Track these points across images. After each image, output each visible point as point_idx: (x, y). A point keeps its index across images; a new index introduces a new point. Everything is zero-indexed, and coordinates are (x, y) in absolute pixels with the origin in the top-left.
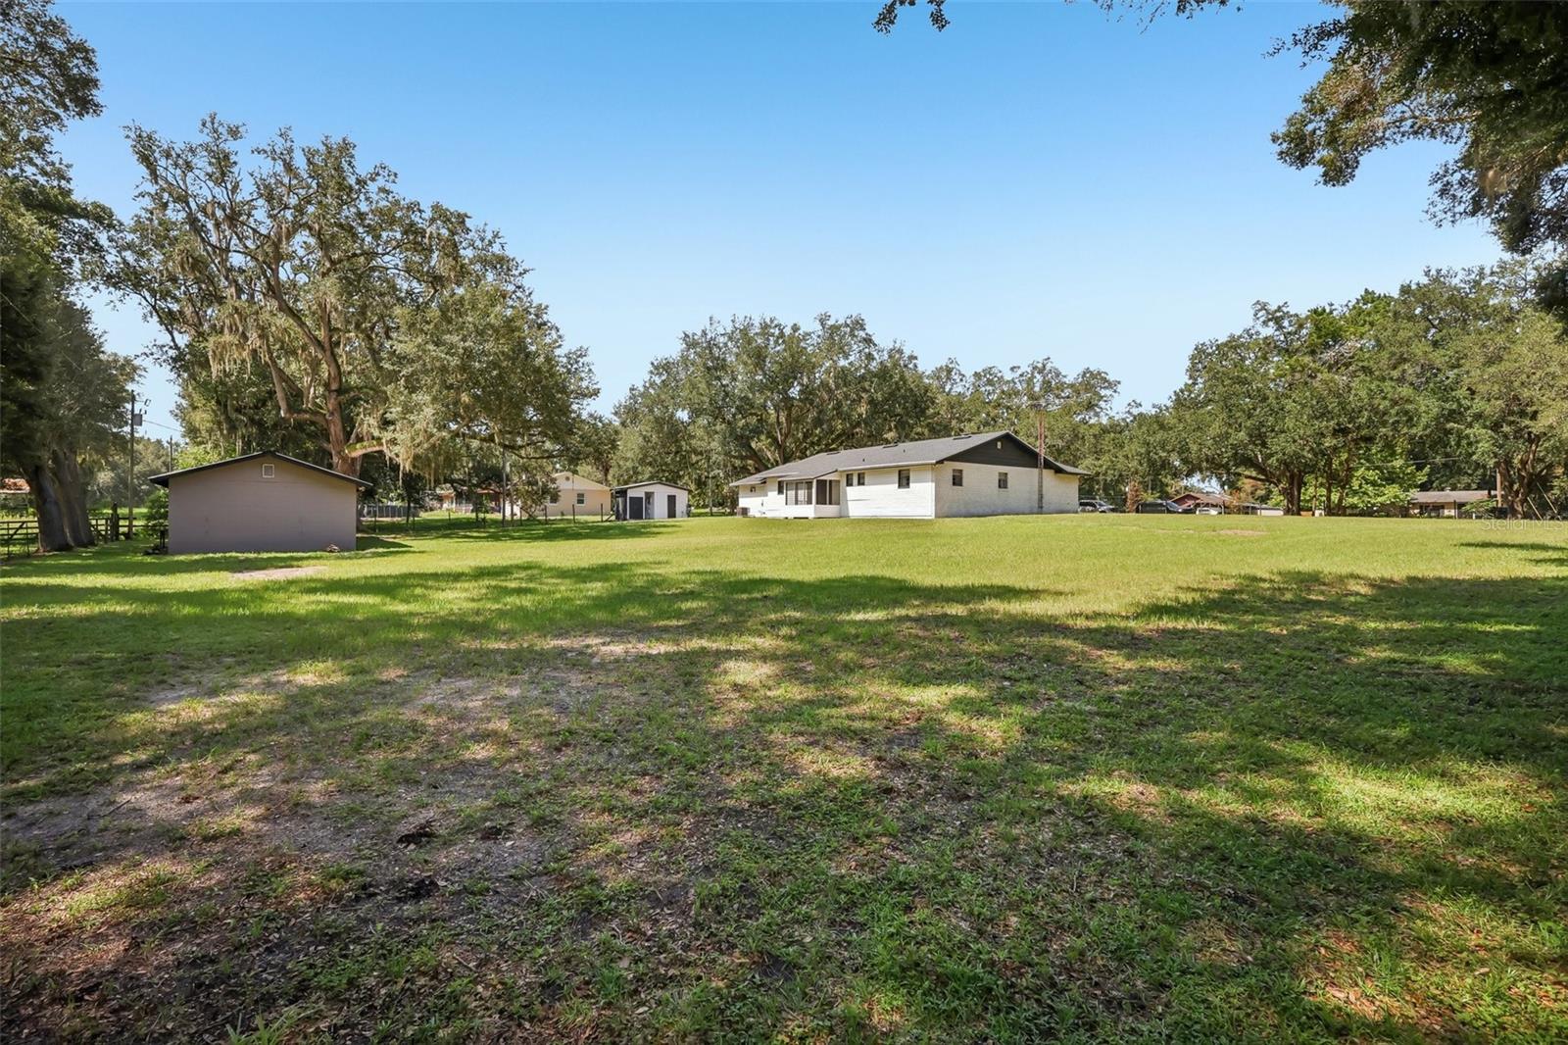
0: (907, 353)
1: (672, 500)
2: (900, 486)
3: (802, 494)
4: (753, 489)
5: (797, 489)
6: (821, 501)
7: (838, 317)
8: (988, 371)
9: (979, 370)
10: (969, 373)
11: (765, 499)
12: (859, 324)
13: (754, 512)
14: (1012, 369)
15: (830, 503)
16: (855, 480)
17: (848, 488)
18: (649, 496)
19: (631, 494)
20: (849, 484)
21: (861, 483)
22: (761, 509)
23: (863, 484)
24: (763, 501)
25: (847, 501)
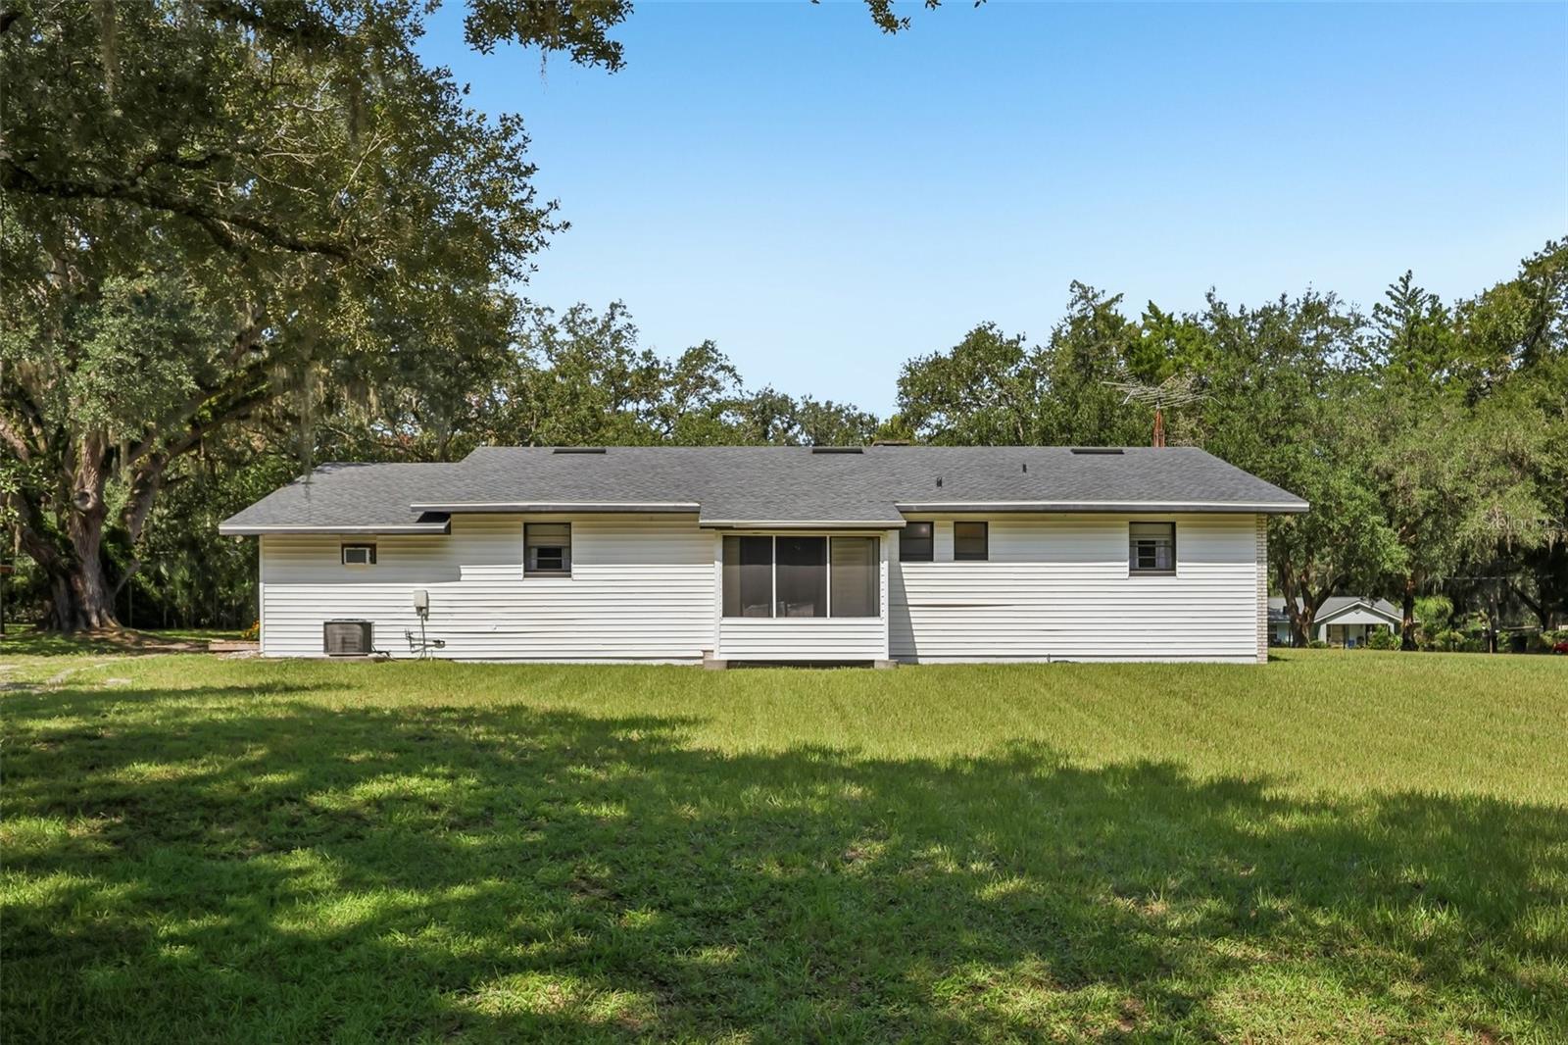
2: (1135, 568)
11: (438, 590)
16: (944, 540)
17: (912, 569)
20: (913, 550)
22: (420, 629)
23: (982, 556)
24: (430, 597)
25: (904, 608)
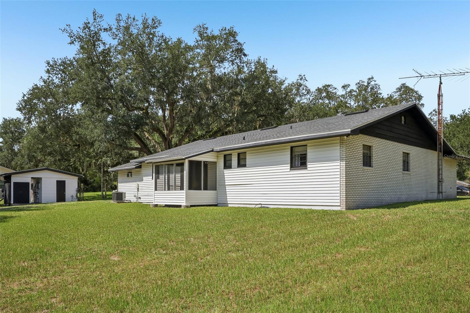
0: (269, 66)
1: (61, 186)
2: (293, 167)
3: (175, 177)
4: (129, 173)
5: (169, 172)
6: (194, 185)
7: (215, 30)
8: (326, 87)
9: (320, 87)
10: (313, 89)
11: (140, 183)
12: (232, 34)
13: (129, 197)
14: (344, 87)
15: (206, 188)
16: (234, 161)
17: (227, 172)
18: (38, 181)
19: (15, 179)
20: (227, 165)
21: (241, 164)
22: (137, 194)
23: (244, 166)
24: (139, 185)
25: (224, 186)
